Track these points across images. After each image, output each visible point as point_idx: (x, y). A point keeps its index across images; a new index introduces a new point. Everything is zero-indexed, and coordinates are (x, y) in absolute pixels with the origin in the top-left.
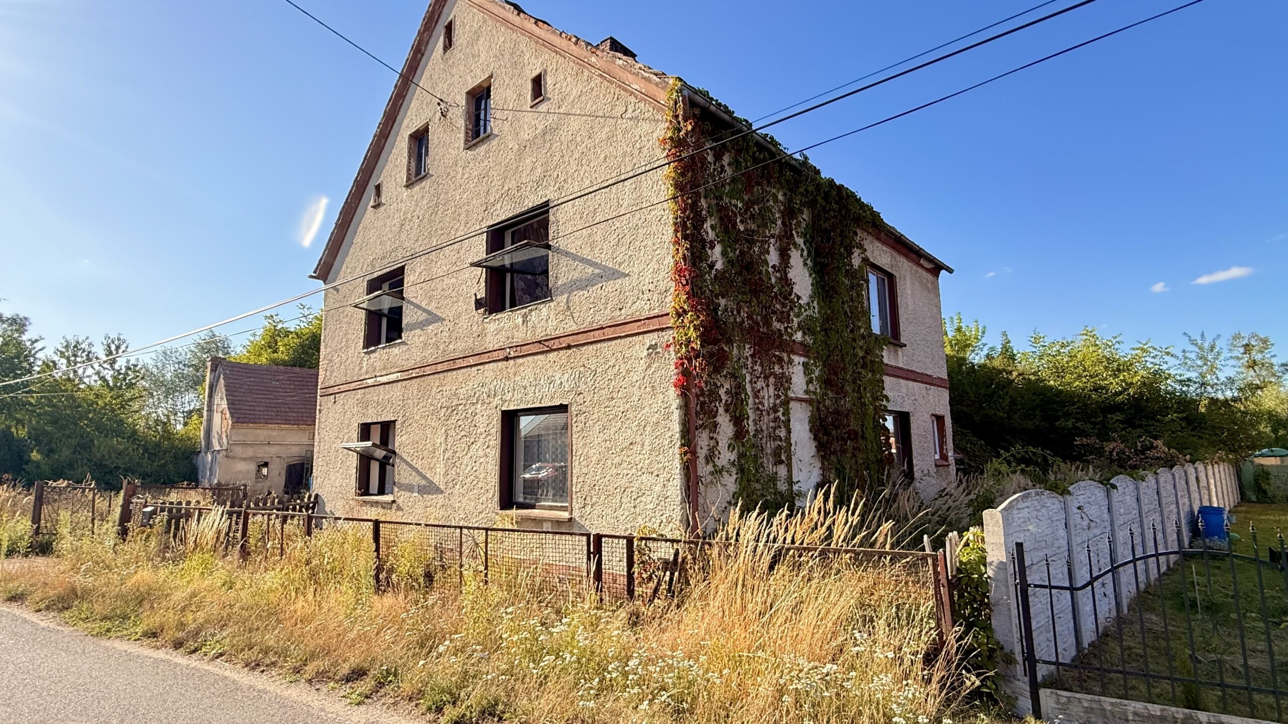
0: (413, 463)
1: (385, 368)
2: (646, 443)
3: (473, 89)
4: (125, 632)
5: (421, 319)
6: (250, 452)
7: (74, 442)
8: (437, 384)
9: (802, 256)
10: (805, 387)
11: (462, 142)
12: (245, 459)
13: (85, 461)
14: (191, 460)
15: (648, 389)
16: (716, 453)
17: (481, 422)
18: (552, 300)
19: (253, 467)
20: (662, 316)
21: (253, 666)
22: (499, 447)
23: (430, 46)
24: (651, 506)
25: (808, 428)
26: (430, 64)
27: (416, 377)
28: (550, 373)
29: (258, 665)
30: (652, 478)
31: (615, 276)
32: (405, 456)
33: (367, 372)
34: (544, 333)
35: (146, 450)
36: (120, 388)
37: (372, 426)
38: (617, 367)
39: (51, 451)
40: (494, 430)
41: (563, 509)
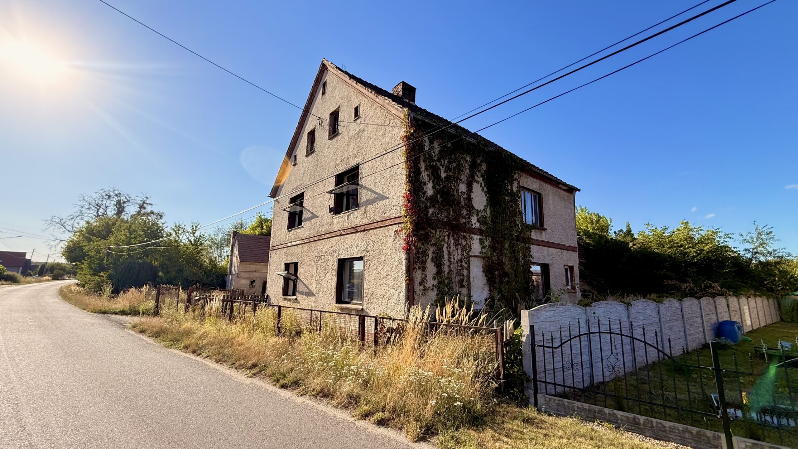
0: (304, 282)
1: (295, 238)
2: (392, 275)
3: (332, 112)
4: (177, 346)
5: (309, 216)
6: (247, 275)
7: (176, 268)
8: (314, 246)
9: (481, 186)
10: (480, 250)
11: (327, 136)
12: (245, 278)
13: (181, 277)
14: (224, 278)
15: (394, 250)
16: (425, 281)
17: (330, 263)
18: (359, 209)
19: (248, 282)
20: (400, 217)
21: (218, 361)
22: (336, 275)
23: (317, 93)
24: (393, 304)
25: (482, 270)
26: (317, 101)
27: (307, 243)
28: (357, 242)
29: (220, 361)
30: (394, 291)
31: (383, 198)
32: (301, 278)
33: (288, 240)
34: (355, 224)
35: (205, 273)
36: (197, 245)
37: (290, 265)
38: (382, 240)
39: (168, 272)
40: (335, 267)
41: (360, 304)
